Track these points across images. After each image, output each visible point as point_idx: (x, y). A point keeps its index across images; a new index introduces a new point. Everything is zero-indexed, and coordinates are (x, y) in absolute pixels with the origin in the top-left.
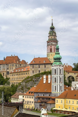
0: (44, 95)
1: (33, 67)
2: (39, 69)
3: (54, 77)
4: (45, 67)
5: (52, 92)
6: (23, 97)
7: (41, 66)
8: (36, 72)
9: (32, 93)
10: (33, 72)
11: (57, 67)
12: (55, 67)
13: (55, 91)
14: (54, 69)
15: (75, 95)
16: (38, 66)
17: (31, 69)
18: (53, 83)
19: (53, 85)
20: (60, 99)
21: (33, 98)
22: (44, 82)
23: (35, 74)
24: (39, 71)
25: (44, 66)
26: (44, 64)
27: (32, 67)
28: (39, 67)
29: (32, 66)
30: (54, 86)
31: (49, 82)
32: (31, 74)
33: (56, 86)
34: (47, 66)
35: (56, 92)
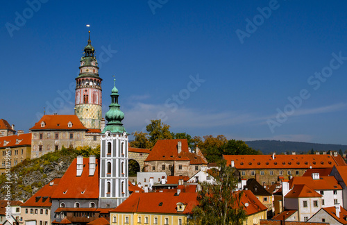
0: (78, 205)
1: (41, 137)
2: (56, 141)
3: (106, 162)
4: (71, 137)
5: (100, 197)
6: (18, 210)
7: (61, 134)
8: (49, 149)
9: (44, 199)
10: (40, 149)
11: (114, 138)
12: (109, 138)
13: (108, 195)
14: (107, 142)
15: (161, 204)
16: (52, 134)
17: (35, 141)
18: (103, 175)
19: (103, 181)
20: (123, 214)
21: (47, 213)
22: (79, 173)
23: (45, 153)
24: (57, 147)
25: (68, 134)
26: (69, 130)
27: (38, 137)
28: (57, 137)
29: (38, 133)
30: (106, 182)
31: (92, 172)
32: (35, 154)
33: (111, 182)
35: (111, 196)
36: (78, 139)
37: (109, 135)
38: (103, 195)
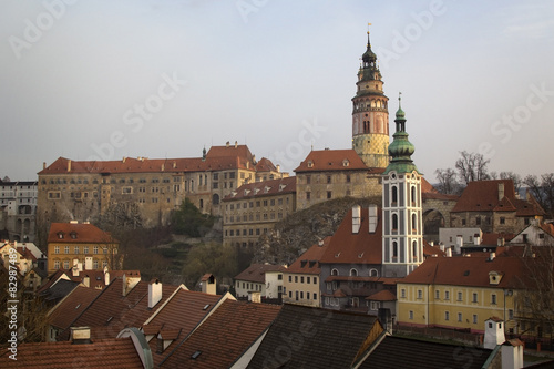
0: (354, 271)
1: (309, 181)
2: (328, 186)
3: (391, 214)
4: (348, 179)
5: (384, 262)
6: (280, 277)
7: (334, 177)
8: (319, 197)
9: (312, 264)
10: (308, 196)
11: (401, 181)
12: (394, 181)
13: (395, 260)
14: (391, 187)
15: (467, 273)
16: (323, 177)
17: (301, 186)
18: (387, 233)
19: (387, 240)
20: (414, 287)
21: (315, 282)
22: (356, 229)
23: (314, 201)
24: (329, 194)
25: (343, 177)
26: (347, 171)
27: (304, 182)
28: (329, 181)
29: (304, 176)
30: (391, 242)
31: (372, 229)
32: (302, 204)
33: (398, 242)
34: (354, 177)
35: (399, 262)
36: (357, 183)
37: (394, 176)
38: (387, 260)
